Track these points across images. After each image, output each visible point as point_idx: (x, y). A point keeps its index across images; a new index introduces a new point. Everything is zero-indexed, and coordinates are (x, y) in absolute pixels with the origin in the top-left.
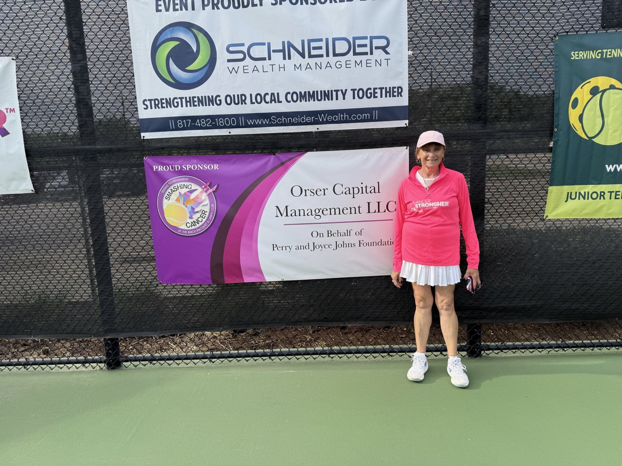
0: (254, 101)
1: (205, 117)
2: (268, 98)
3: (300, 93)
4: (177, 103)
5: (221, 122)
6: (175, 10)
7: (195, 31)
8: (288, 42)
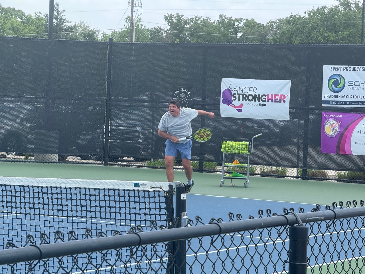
0: (354, 97)
1: (340, 101)
2: (358, 97)
4: (333, 96)
5: (345, 103)
6: (336, 70)
7: (340, 76)
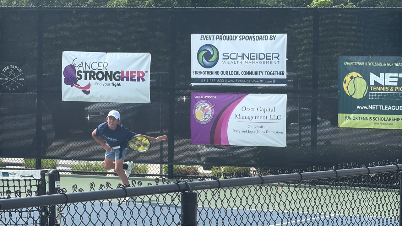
0: (230, 74)
1: (213, 79)
2: (235, 73)
3: (247, 72)
4: (204, 73)
5: (219, 81)
6: (207, 40)
7: (213, 47)
8: (244, 54)
